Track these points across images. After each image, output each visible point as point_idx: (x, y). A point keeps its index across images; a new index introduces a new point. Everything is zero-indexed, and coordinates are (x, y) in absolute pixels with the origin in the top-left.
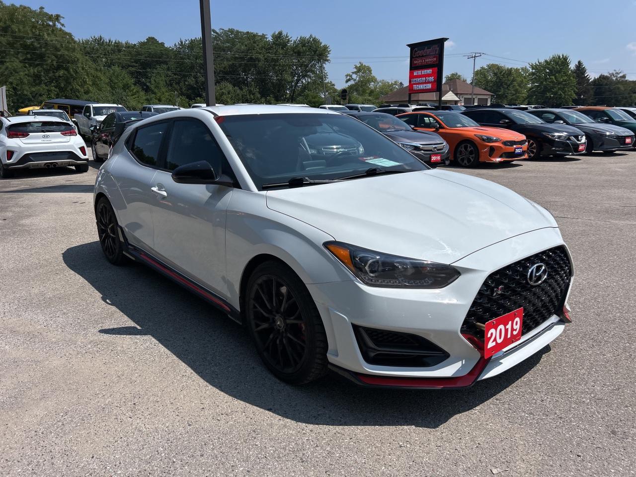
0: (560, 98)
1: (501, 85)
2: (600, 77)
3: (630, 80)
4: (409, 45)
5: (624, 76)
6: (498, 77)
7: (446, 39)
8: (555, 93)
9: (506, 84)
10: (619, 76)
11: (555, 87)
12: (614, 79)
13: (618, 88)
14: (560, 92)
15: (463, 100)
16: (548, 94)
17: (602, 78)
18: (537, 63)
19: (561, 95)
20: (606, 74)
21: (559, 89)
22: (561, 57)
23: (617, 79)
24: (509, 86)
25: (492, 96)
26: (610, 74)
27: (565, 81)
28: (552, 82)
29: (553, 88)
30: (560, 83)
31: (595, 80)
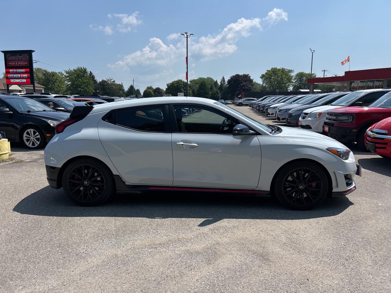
0: (86, 91)
1: (49, 81)
2: (102, 81)
3: (117, 83)
4: (3, 52)
5: (114, 81)
6: (46, 77)
7: (34, 51)
8: (83, 88)
9: (52, 81)
10: (112, 81)
11: (83, 85)
12: (110, 82)
13: (113, 87)
14: (86, 88)
15: (25, 89)
16: (79, 89)
17: (103, 81)
18: (69, 70)
19: (86, 89)
20: (105, 80)
21: (85, 86)
22: (83, 68)
23: (111, 83)
24: (54, 82)
25: (44, 88)
26: (107, 80)
27: (87, 82)
28: (81, 82)
29: (82, 85)
30: (84, 83)
31: (100, 83)
